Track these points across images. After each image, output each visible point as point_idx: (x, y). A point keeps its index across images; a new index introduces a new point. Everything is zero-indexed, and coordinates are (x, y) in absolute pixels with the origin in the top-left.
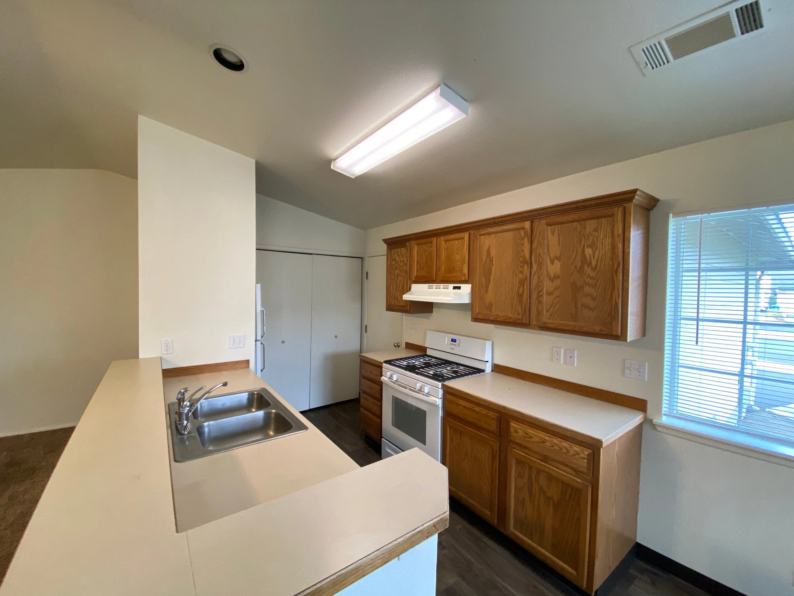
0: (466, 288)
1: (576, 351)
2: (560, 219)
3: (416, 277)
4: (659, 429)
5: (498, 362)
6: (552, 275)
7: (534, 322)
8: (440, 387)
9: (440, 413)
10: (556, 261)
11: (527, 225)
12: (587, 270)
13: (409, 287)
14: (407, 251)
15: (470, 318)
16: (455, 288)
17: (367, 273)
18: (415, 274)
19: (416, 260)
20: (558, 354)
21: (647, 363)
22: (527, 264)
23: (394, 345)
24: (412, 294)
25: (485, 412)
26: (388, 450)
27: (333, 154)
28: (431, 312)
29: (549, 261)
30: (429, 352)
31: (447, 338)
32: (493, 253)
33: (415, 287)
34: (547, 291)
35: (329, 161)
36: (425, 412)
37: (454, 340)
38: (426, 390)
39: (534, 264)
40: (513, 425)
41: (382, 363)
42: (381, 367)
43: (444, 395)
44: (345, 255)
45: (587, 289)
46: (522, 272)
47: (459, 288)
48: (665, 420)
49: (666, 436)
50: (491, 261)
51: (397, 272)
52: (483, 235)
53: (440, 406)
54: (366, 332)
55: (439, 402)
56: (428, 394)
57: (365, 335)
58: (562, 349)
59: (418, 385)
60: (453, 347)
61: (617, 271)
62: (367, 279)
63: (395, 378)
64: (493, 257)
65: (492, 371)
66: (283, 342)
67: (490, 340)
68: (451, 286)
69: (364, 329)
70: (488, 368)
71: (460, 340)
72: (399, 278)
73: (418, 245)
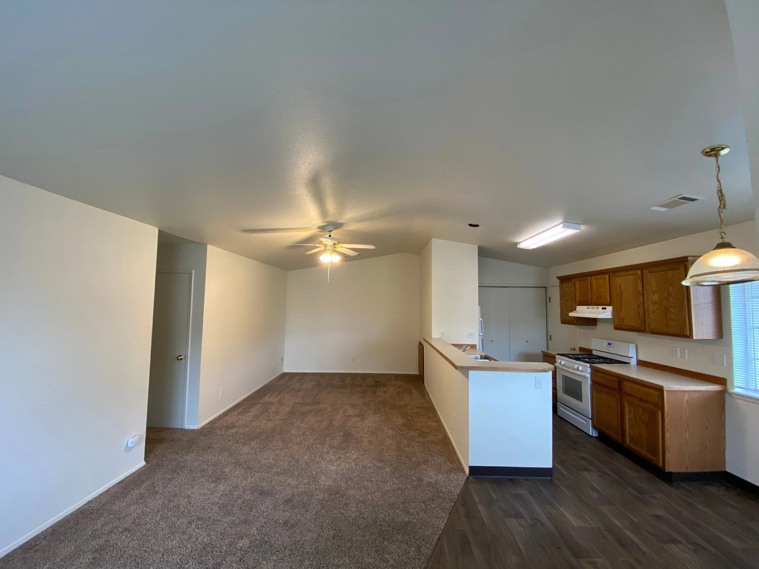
0: (610, 309)
1: (686, 350)
2: (655, 269)
3: (579, 301)
4: (733, 396)
5: (641, 358)
6: (654, 302)
7: (648, 329)
8: (589, 366)
9: (589, 382)
10: (655, 293)
11: (639, 272)
12: (671, 299)
13: (575, 307)
14: (573, 284)
15: (613, 328)
16: (603, 308)
17: (550, 298)
18: (578, 299)
19: (578, 290)
20: (677, 351)
21: (725, 355)
22: (641, 295)
23: (571, 349)
24: (577, 312)
25: (612, 378)
26: (561, 409)
27: (517, 240)
28: (596, 325)
29: (652, 293)
30: (594, 353)
31: (605, 344)
32: (623, 288)
33: (579, 308)
34: (652, 311)
35: (517, 244)
36: (581, 382)
37: (610, 344)
38: (580, 368)
39: (645, 295)
40: (625, 383)
41: (555, 355)
42: (555, 358)
43: (591, 371)
44: (533, 286)
45: (672, 310)
46: (638, 299)
47: (605, 309)
48: (737, 390)
49: (737, 400)
50: (622, 293)
51: (567, 298)
52: (616, 276)
53: (589, 377)
54: (551, 340)
55: (588, 375)
56: (582, 371)
57: (550, 342)
58: (679, 349)
59: (576, 366)
60: (609, 348)
61: (683, 299)
62: (550, 302)
63: (563, 363)
64: (623, 290)
65: (637, 364)
66: (492, 341)
67: (634, 344)
68: (601, 307)
69: (549, 338)
70: (633, 362)
71: (614, 344)
72: (569, 302)
73: (579, 281)
